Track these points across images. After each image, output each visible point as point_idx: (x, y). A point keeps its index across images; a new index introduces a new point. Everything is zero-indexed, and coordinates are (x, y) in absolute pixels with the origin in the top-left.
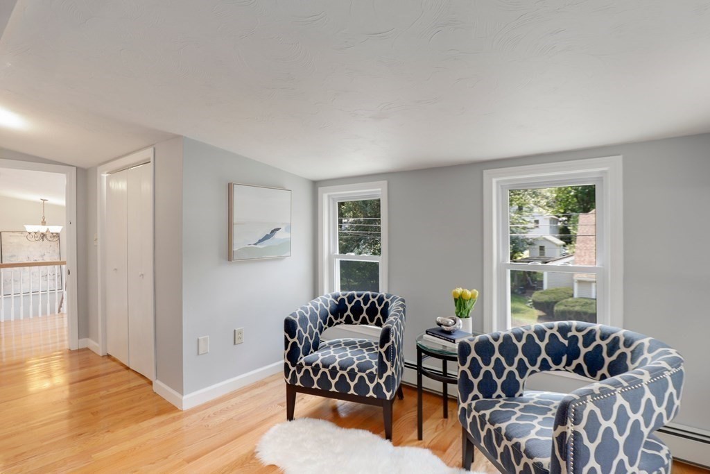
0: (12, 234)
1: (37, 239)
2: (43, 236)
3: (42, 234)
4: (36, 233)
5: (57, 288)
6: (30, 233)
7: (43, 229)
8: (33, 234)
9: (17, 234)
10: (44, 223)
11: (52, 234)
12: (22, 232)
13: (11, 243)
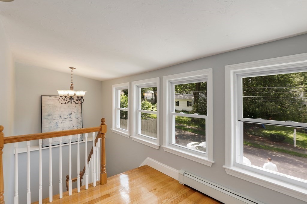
0: (49, 97)
1: (67, 102)
2: (71, 98)
3: (71, 97)
4: (66, 97)
5: (79, 140)
6: (61, 97)
7: (71, 93)
8: (64, 97)
9: (53, 98)
10: (72, 88)
11: (78, 97)
12: (56, 96)
13: (48, 105)
